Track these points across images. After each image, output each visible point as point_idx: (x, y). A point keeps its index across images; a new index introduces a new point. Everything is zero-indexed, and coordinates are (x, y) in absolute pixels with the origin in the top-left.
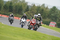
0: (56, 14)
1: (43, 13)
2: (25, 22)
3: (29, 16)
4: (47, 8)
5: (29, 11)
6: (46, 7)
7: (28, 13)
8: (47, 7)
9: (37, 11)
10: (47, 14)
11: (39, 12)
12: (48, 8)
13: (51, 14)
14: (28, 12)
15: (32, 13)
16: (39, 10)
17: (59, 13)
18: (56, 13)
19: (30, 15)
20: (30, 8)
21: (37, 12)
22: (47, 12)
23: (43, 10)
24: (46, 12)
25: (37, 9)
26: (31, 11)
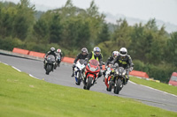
1: (150, 46)
4: (162, 32)
6: (159, 28)
7: (107, 46)
8: (162, 29)
9: (134, 41)
10: (162, 50)
11: (138, 43)
13: (174, 50)
14: (107, 42)
16: (138, 36)
20: (111, 31)
21: (132, 45)
22: (162, 42)
23: (149, 38)
24: (160, 45)
25: (132, 36)
26: (115, 39)
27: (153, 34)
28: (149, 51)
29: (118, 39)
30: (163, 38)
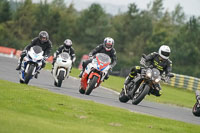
0: (102, 30)
1: (57, 25)
2: (40, 64)
3: (11, 35)
4: (71, 9)
5: (10, 19)
7: (9, 27)
8: (71, 6)
9: (39, 20)
10: (71, 30)
11: (44, 23)
12: (75, 10)
13: (84, 30)
14: (9, 22)
15: (22, 25)
17: (109, 25)
18: (101, 27)
19: (16, 33)
20: (14, 9)
21: (37, 25)
22: (71, 22)
23: (56, 16)
24: (68, 24)
25: (37, 15)
26: (18, 19)
27: (61, 13)
28: (56, 32)
29: (21, 19)
30: (71, 16)
